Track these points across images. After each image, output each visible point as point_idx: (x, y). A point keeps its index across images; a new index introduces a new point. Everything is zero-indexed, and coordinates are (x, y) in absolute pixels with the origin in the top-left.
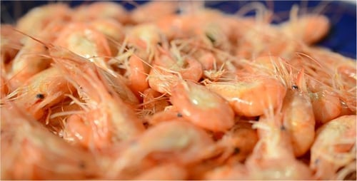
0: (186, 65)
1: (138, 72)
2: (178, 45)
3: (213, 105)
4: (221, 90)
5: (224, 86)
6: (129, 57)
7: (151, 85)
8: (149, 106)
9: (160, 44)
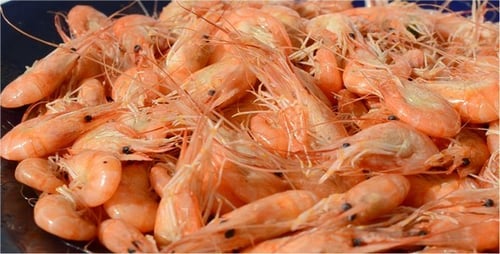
0: (390, 61)
1: (331, 68)
2: (375, 39)
3: (436, 106)
4: (440, 90)
5: (445, 85)
6: (315, 51)
7: (346, 85)
8: (346, 110)
9: (353, 36)
